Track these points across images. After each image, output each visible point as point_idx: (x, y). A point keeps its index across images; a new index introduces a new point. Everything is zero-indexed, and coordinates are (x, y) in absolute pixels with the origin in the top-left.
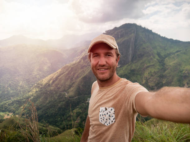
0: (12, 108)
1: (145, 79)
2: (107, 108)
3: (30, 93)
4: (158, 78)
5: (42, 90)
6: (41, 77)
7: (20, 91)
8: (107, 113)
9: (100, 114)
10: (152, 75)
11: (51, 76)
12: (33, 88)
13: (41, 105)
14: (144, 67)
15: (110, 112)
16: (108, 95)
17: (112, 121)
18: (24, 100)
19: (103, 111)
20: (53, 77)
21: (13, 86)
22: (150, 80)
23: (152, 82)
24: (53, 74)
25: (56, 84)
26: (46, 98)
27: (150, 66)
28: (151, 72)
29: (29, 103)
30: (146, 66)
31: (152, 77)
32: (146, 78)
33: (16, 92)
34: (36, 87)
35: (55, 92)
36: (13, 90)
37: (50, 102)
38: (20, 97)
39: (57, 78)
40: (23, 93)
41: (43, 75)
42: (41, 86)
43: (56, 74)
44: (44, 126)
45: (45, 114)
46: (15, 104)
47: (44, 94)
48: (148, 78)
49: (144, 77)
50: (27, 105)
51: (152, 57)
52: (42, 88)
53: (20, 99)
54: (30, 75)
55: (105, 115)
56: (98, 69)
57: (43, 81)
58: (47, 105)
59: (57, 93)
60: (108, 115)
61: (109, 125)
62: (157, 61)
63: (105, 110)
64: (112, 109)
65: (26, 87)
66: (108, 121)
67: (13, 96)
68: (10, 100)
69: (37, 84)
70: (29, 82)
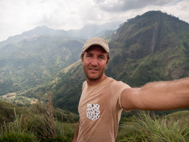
0: (37, 94)
1: (168, 71)
2: (94, 105)
3: (53, 82)
4: (183, 71)
5: (64, 79)
6: (63, 67)
7: (44, 79)
8: (94, 109)
9: (88, 109)
10: (176, 67)
11: (72, 66)
12: (56, 77)
13: (63, 93)
14: (168, 58)
15: (96, 108)
16: (95, 92)
17: (98, 117)
18: (48, 88)
19: (90, 107)
20: (74, 67)
21: (38, 74)
22: (174, 72)
23: (176, 74)
24: (74, 64)
25: (77, 74)
26: (68, 87)
27: (174, 57)
28: (175, 64)
29: (52, 91)
30: (169, 57)
31: (176, 69)
32: (170, 69)
33: (40, 80)
34: (58, 75)
35: (75, 81)
36: (38, 78)
37: (71, 91)
38: (44, 85)
39: (78, 68)
40: (47, 81)
41: (65, 65)
42: (63, 76)
43: (77, 64)
44: (65, 113)
45: (66, 102)
46: (40, 91)
47: (65, 82)
48: (171, 70)
49: (167, 69)
50: (51, 92)
51: (177, 47)
52: (63, 77)
53: (44, 87)
54: (53, 65)
55: (92, 110)
56: (90, 69)
57: (65, 71)
58: (69, 94)
59: (78, 82)
60: (94, 111)
61: (95, 120)
62: (183, 52)
63: (92, 106)
64: (97, 106)
65: (50, 75)
66: (95, 116)
67: (38, 84)
68: (36, 88)
69: (59, 73)
70: (52, 71)
